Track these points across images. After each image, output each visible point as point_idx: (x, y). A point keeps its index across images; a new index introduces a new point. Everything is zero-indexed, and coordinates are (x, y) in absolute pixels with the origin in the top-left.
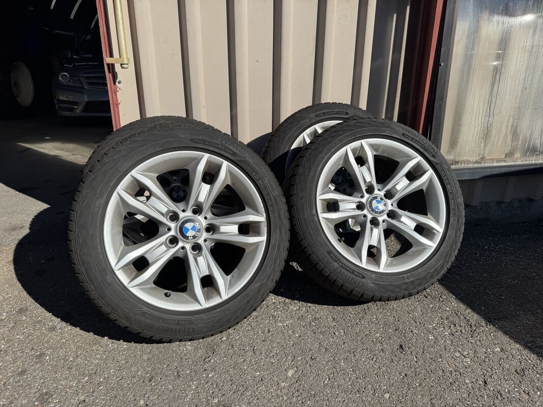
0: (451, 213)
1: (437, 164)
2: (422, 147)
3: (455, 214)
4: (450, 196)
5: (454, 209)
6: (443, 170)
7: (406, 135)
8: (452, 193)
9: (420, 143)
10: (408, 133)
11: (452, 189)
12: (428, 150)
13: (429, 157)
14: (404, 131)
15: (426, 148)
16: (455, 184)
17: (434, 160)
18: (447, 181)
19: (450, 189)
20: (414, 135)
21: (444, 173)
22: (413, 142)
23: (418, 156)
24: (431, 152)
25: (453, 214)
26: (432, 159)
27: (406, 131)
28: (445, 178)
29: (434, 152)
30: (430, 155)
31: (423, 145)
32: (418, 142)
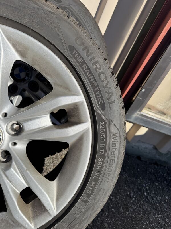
0: (81, 198)
1: (102, 120)
2: (91, 83)
3: (86, 202)
4: (94, 175)
5: (89, 196)
6: (105, 132)
7: (75, 51)
8: (99, 172)
9: (92, 75)
10: (83, 50)
11: (102, 166)
12: (100, 92)
13: (94, 105)
14: (76, 43)
15: (99, 87)
16: (113, 160)
17: (99, 112)
18: (102, 152)
19: (99, 165)
20: (90, 57)
21: (106, 138)
22: (83, 68)
23: (80, 94)
24: (102, 99)
25: (82, 201)
26: (97, 109)
27: (80, 45)
28: (102, 146)
29: (109, 99)
30: (98, 101)
31: (95, 80)
32: (91, 72)
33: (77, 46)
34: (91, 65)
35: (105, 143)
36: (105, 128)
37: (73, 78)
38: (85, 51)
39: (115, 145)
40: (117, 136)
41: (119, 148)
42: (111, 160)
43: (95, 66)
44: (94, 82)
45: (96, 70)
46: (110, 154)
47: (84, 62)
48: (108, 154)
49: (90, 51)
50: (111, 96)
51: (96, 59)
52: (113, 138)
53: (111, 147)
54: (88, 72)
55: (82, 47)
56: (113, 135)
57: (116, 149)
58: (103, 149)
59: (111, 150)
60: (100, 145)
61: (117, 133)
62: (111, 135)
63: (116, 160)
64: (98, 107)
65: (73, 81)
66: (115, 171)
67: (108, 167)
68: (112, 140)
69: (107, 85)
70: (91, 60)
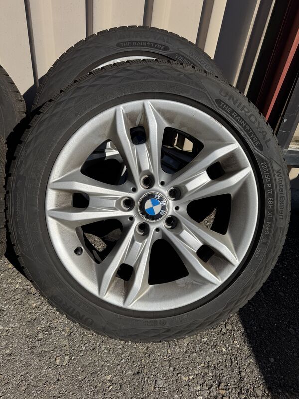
0: (260, 241)
1: (263, 160)
2: (244, 128)
3: (265, 244)
4: (267, 215)
5: (267, 237)
6: (269, 171)
7: (223, 103)
8: (272, 211)
9: (243, 120)
10: (229, 100)
11: (273, 205)
12: (254, 134)
13: (251, 147)
14: (221, 95)
15: (252, 130)
16: (282, 197)
17: (258, 153)
18: (270, 191)
19: (270, 205)
20: (237, 105)
21: (270, 177)
22: (233, 116)
23: (235, 142)
24: (258, 140)
25: (262, 243)
26: (255, 150)
27: (225, 96)
28: (269, 185)
29: (264, 139)
30: (254, 143)
31: (247, 124)
32: (241, 118)
33: (222, 98)
34: (239, 111)
35: (271, 182)
36: (268, 167)
37: (224, 128)
38: (231, 100)
39: (280, 182)
40: (280, 173)
41: (285, 184)
42: (280, 197)
43: (243, 111)
44: (246, 126)
45: (245, 114)
46: (278, 191)
47: (233, 111)
48: (276, 191)
49: (235, 99)
50: (265, 134)
51: (243, 104)
52: (278, 176)
53: (277, 184)
54: (238, 118)
55: (227, 98)
56: (277, 172)
57: (282, 185)
58: (270, 188)
59: (278, 188)
60: (267, 185)
61: (280, 170)
62: (275, 173)
63: (285, 196)
64: (256, 148)
65: (225, 131)
66: (286, 208)
67: (279, 205)
68: (277, 177)
69: (258, 126)
70: (238, 107)
